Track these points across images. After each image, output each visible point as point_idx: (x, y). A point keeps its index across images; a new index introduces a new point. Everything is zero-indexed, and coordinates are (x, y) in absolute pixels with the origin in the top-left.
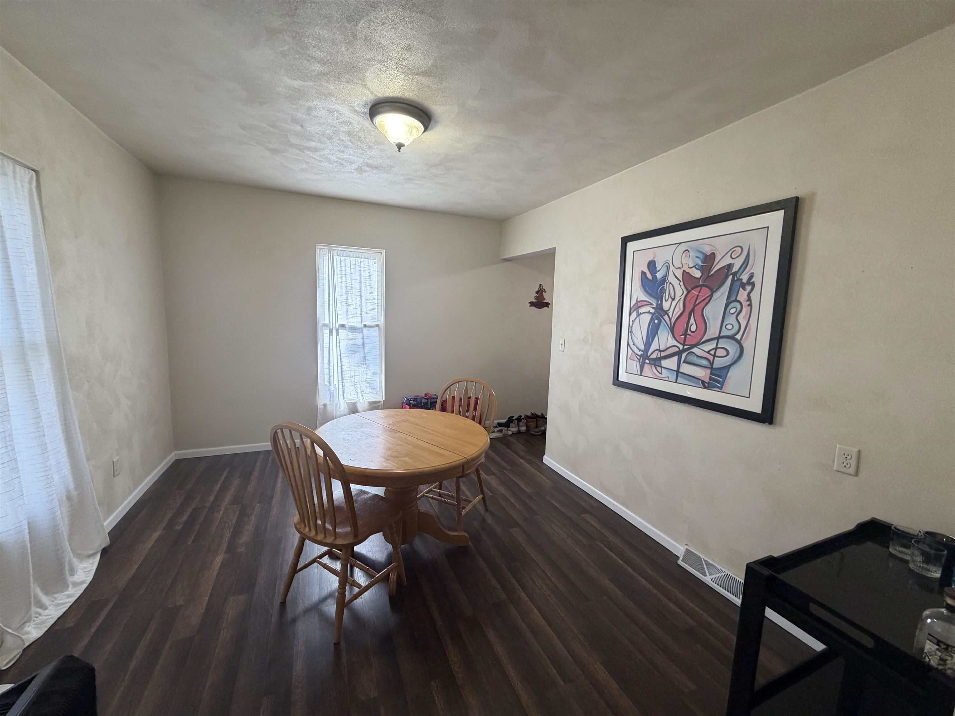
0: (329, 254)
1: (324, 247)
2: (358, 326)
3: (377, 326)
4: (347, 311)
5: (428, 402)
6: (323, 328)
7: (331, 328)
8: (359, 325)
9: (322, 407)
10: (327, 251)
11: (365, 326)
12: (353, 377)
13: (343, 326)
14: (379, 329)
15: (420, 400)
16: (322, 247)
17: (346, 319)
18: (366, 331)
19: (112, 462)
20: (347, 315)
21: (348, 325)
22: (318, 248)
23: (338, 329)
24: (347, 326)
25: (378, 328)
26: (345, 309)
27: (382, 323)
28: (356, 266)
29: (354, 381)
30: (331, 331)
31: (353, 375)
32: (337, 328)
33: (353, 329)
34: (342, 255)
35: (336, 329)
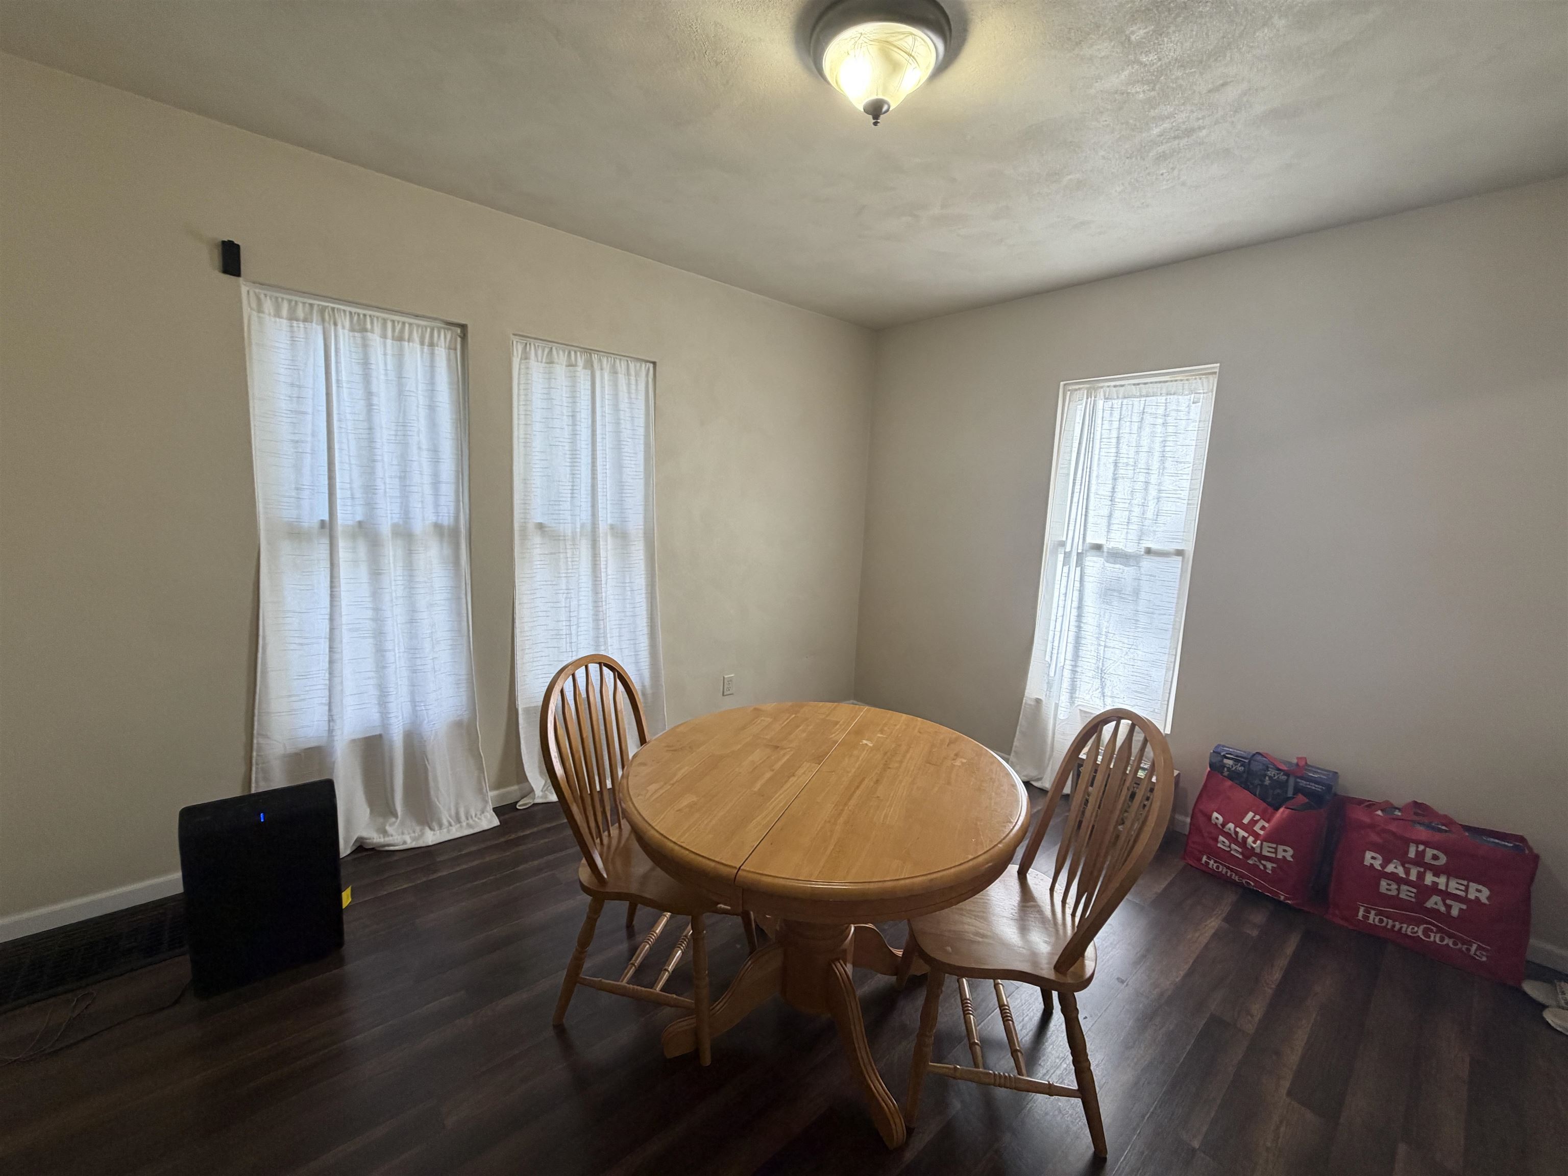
0: (1087, 398)
1: (1081, 386)
2: (1130, 551)
3: (1180, 553)
4: (1110, 516)
5: (1287, 781)
6: (1057, 550)
7: (1068, 549)
8: (1131, 548)
9: (1033, 703)
10: (1086, 391)
11: (1149, 551)
12: (1101, 660)
13: (1098, 547)
14: (1183, 561)
15: (1261, 767)
16: (1077, 387)
17: (1106, 533)
18: (1147, 564)
19: (722, 678)
20: (1109, 524)
21: (1108, 546)
22: (1069, 390)
23: (1082, 553)
24: (1105, 550)
25: (1180, 558)
26: (1106, 512)
27: (1189, 547)
28: (1146, 414)
29: (1101, 669)
30: (1067, 556)
31: (1102, 655)
32: (1080, 551)
33: (1117, 556)
34: (1116, 397)
35: (1078, 553)
